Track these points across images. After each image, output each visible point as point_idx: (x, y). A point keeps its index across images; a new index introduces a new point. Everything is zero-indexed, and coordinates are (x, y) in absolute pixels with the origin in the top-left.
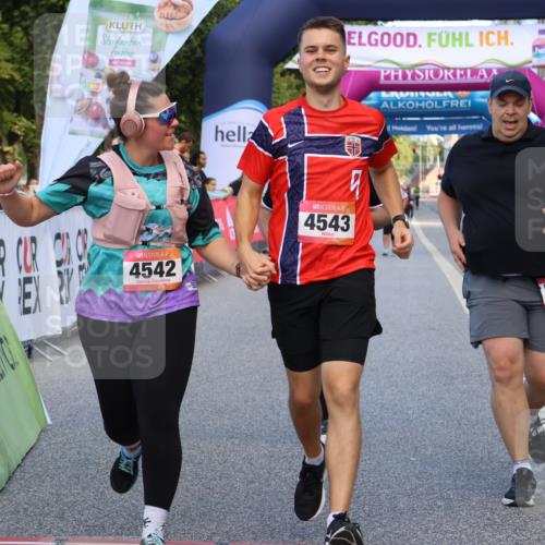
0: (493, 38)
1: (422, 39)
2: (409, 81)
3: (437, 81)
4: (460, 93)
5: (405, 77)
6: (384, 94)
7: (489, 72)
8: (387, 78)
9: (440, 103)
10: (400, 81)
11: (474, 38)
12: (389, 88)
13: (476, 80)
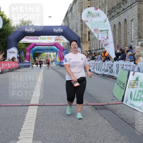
0: (49, 38)
1: (39, 38)
2: (41, 45)
3: (45, 45)
4: (49, 46)
5: (40, 44)
6: (38, 47)
7: (52, 43)
8: (37, 44)
9: (47, 48)
10: (39, 45)
11: (47, 38)
12: (39, 46)
13: (50, 45)
